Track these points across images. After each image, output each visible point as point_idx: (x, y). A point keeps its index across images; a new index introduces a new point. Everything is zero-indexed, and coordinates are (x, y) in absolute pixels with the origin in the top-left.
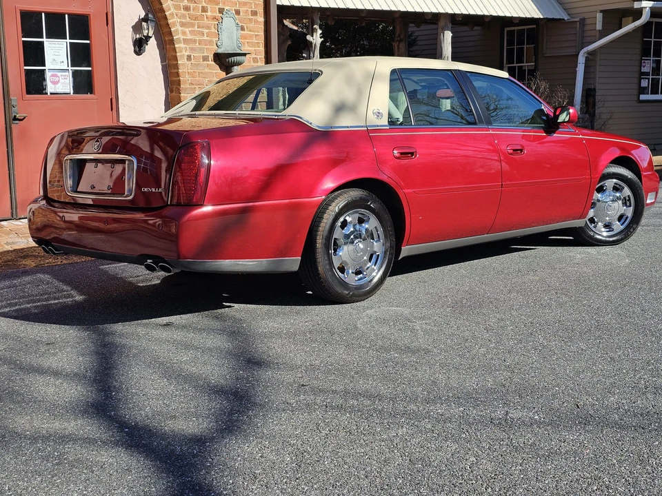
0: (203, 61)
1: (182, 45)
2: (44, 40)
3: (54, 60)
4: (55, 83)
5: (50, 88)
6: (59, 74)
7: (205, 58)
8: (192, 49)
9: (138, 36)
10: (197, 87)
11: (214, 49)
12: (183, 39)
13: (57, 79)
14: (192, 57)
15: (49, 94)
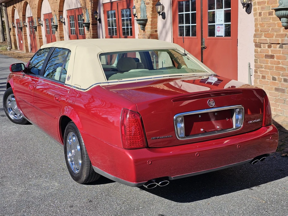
0: (269, 15)
1: (257, 7)
2: (215, 10)
3: (219, 20)
4: (219, 31)
5: (217, 33)
6: (220, 26)
7: (270, 14)
8: (262, 8)
9: (249, 2)
10: (264, 33)
11: (277, 6)
12: (258, 2)
13: (219, 29)
14: (262, 13)
15: (216, 36)
